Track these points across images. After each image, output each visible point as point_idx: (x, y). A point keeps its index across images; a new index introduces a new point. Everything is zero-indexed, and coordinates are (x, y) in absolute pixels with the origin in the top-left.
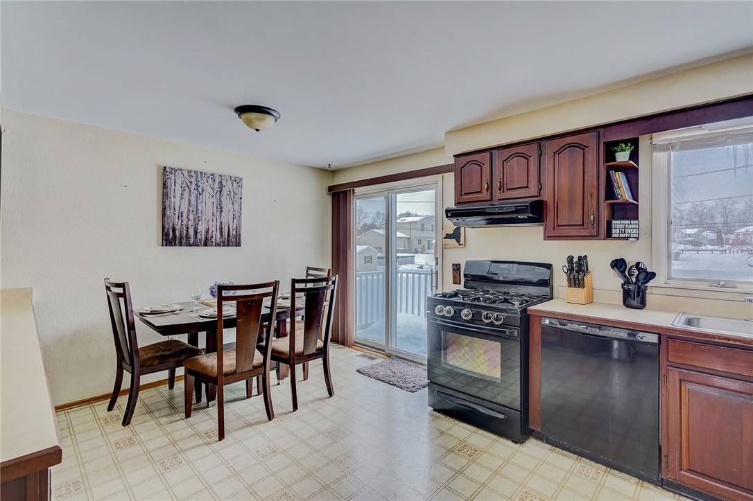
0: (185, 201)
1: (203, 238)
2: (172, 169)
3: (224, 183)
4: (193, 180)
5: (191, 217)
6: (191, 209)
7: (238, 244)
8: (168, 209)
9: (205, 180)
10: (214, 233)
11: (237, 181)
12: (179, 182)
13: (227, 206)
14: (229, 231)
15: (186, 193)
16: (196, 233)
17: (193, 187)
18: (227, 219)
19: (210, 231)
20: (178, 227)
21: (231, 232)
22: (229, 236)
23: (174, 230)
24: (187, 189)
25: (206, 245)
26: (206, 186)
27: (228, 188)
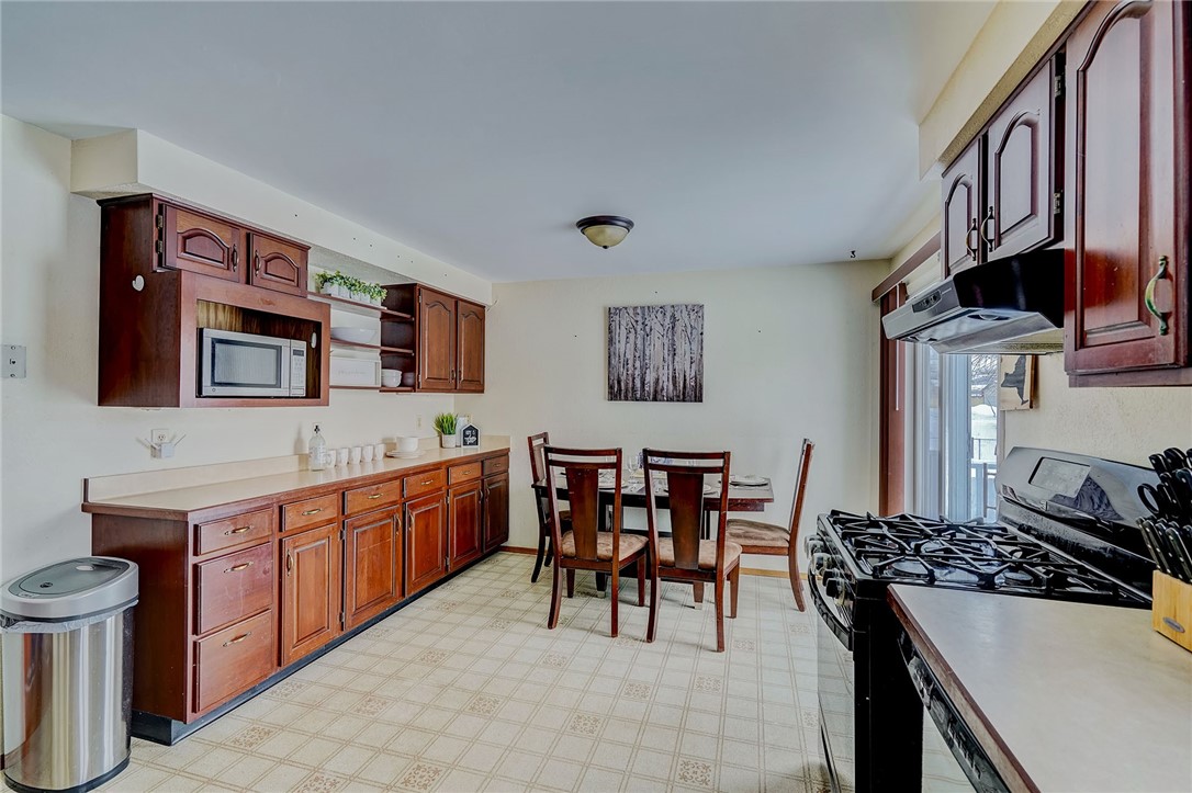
0: (631, 346)
1: (652, 390)
2: (616, 309)
3: (677, 315)
4: (639, 318)
5: (638, 364)
6: (637, 355)
7: (698, 398)
8: (612, 357)
9: (653, 316)
10: (666, 384)
11: (697, 310)
12: (623, 323)
13: (682, 347)
14: (685, 380)
15: (632, 336)
16: (643, 384)
17: (639, 328)
18: (683, 364)
19: (660, 381)
20: (623, 378)
21: (688, 382)
22: (685, 387)
23: (619, 382)
24: (632, 330)
25: (655, 399)
26: (655, 323)
27: (683, 321)
